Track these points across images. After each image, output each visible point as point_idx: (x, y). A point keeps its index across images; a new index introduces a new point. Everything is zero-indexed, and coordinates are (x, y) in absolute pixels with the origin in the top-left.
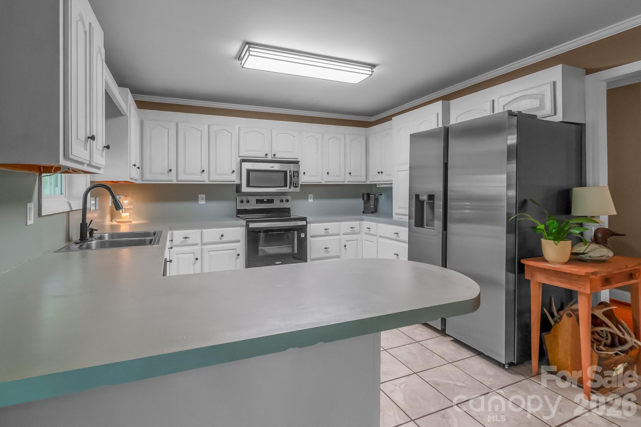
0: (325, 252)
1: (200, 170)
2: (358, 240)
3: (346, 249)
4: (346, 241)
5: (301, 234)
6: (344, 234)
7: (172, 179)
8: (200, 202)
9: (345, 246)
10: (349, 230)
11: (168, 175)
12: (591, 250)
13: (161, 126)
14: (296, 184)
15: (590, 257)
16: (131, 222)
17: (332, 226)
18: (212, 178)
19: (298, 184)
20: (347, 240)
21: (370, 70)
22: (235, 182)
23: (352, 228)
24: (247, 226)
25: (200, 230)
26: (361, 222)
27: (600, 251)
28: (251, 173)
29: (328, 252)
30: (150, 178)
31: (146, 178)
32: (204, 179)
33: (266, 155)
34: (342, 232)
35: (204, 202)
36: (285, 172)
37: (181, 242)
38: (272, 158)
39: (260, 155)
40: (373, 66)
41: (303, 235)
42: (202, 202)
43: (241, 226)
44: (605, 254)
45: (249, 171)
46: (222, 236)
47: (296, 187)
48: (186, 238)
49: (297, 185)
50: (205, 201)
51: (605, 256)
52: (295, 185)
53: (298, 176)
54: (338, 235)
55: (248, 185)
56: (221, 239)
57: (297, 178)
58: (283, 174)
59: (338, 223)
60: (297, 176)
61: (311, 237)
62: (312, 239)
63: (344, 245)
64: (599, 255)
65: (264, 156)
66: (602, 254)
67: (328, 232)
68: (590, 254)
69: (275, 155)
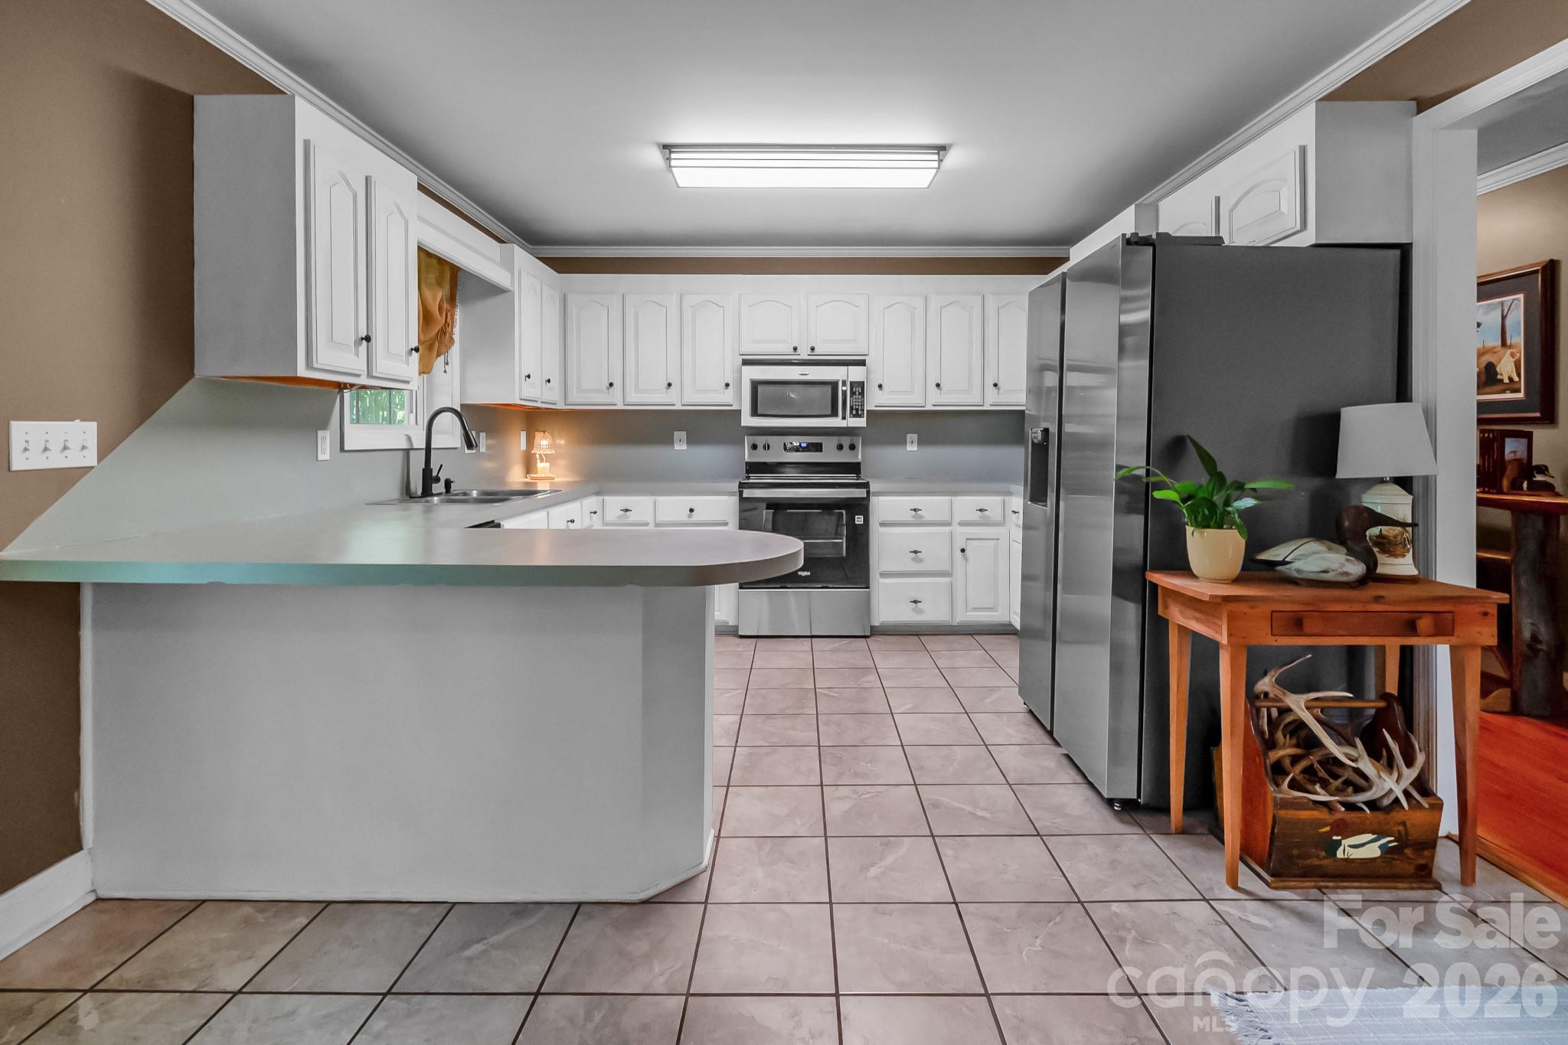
0: (914, 559)
1: (666, 385)
2: (998, 539)
3: (966, 559)
4: (967, 539)
5: (856, 517)
6: (962, 524)
7: (616, 401)
8: (677, 447)
9: (963, 551)
10: (976, 516)
11: (609, 393)
12: (1302, 555)
13: (597, 302)
14: (857, 410)
15: (1298, 571)
16: (553, 478)
17: (933, 505)
18: (687, 399)
19: (863, 410)
20: (968, 537)
21: (936, 157)
22: (731, 405)
23: (981, 510)
24: (741, 493)
25: (653, 498)
26: (1007, 498)
27: (1323, 559)
28: (760, 388)
29: (921, 561)
30: (579, 400)
31: (570, 400)
32: (674, 401)
33: (795, 349)
34: (957, 519)
35: (684, 447)
36: (834, 385)
37: (619, 517)
38: (809, 355)
39: (783, 349)
40: (941, 149)
41: (859, 520)
42: (680, 446)
43: (731, 494)
44: (1335, 566)
45: (755, 385)
46: (691, 510)
47: (857, 415)
48: (627, 510)
49: (860, 413)
50: (685, 444)
51: (1333, 570)
52: (854, 412)
53: (862, 394)
54: (948, 524)
55: (755, 412)
56: (690, 516)
57: (860, 397)
58: (829, 389)
59: (948, 498)
60: (860, 394)
61: (882, 524)
62: (883, 530)
63: (961, 548)
64: (1319, 569)
65: (791, 351)
66: (1324, 565)
67: (921, 517)
68: (1296, 565)
69: (813, 349)
